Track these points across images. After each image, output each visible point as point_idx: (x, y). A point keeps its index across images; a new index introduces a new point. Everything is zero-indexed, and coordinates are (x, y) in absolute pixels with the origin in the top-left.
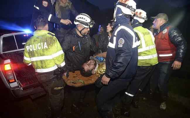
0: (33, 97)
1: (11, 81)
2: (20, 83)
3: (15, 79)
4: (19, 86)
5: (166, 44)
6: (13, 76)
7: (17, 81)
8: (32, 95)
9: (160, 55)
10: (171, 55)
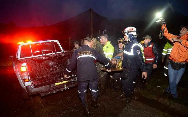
0: (42, 95)
1: (25, 81)
2: (33, 82)
3: (29, 79)
4: (32, 85)
5: (150, 53)
6: (27, 76)
7: (30, 81)
8: (41, 93)
9: (147, 59)
10: (153, 59)
